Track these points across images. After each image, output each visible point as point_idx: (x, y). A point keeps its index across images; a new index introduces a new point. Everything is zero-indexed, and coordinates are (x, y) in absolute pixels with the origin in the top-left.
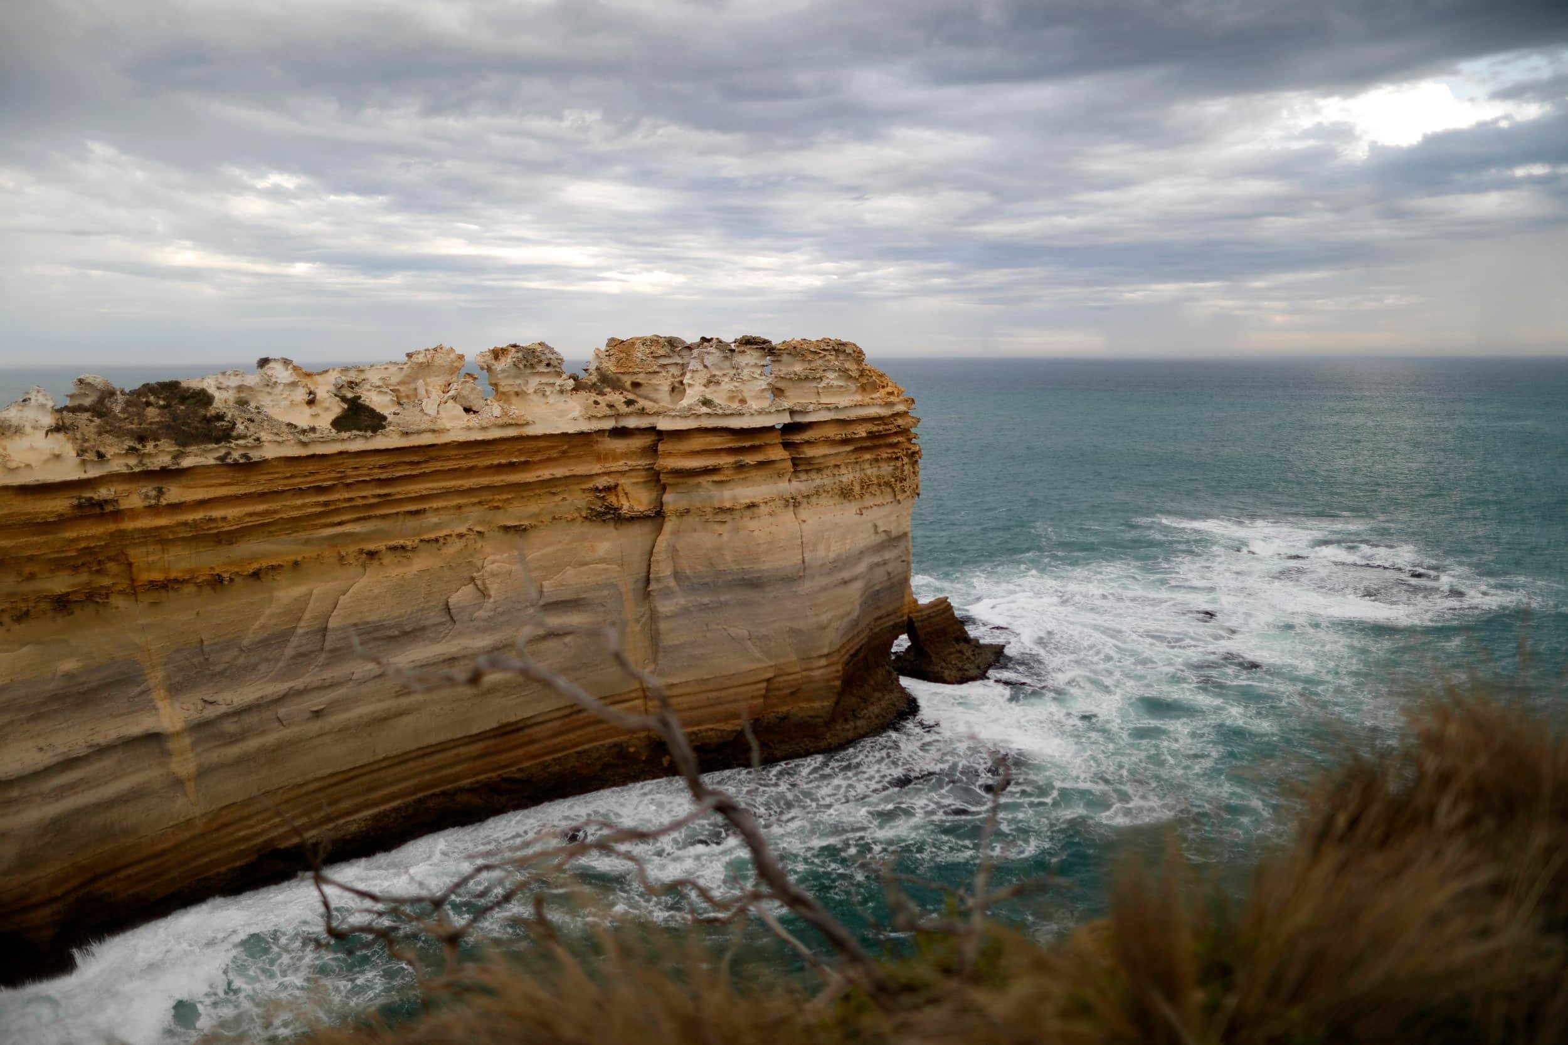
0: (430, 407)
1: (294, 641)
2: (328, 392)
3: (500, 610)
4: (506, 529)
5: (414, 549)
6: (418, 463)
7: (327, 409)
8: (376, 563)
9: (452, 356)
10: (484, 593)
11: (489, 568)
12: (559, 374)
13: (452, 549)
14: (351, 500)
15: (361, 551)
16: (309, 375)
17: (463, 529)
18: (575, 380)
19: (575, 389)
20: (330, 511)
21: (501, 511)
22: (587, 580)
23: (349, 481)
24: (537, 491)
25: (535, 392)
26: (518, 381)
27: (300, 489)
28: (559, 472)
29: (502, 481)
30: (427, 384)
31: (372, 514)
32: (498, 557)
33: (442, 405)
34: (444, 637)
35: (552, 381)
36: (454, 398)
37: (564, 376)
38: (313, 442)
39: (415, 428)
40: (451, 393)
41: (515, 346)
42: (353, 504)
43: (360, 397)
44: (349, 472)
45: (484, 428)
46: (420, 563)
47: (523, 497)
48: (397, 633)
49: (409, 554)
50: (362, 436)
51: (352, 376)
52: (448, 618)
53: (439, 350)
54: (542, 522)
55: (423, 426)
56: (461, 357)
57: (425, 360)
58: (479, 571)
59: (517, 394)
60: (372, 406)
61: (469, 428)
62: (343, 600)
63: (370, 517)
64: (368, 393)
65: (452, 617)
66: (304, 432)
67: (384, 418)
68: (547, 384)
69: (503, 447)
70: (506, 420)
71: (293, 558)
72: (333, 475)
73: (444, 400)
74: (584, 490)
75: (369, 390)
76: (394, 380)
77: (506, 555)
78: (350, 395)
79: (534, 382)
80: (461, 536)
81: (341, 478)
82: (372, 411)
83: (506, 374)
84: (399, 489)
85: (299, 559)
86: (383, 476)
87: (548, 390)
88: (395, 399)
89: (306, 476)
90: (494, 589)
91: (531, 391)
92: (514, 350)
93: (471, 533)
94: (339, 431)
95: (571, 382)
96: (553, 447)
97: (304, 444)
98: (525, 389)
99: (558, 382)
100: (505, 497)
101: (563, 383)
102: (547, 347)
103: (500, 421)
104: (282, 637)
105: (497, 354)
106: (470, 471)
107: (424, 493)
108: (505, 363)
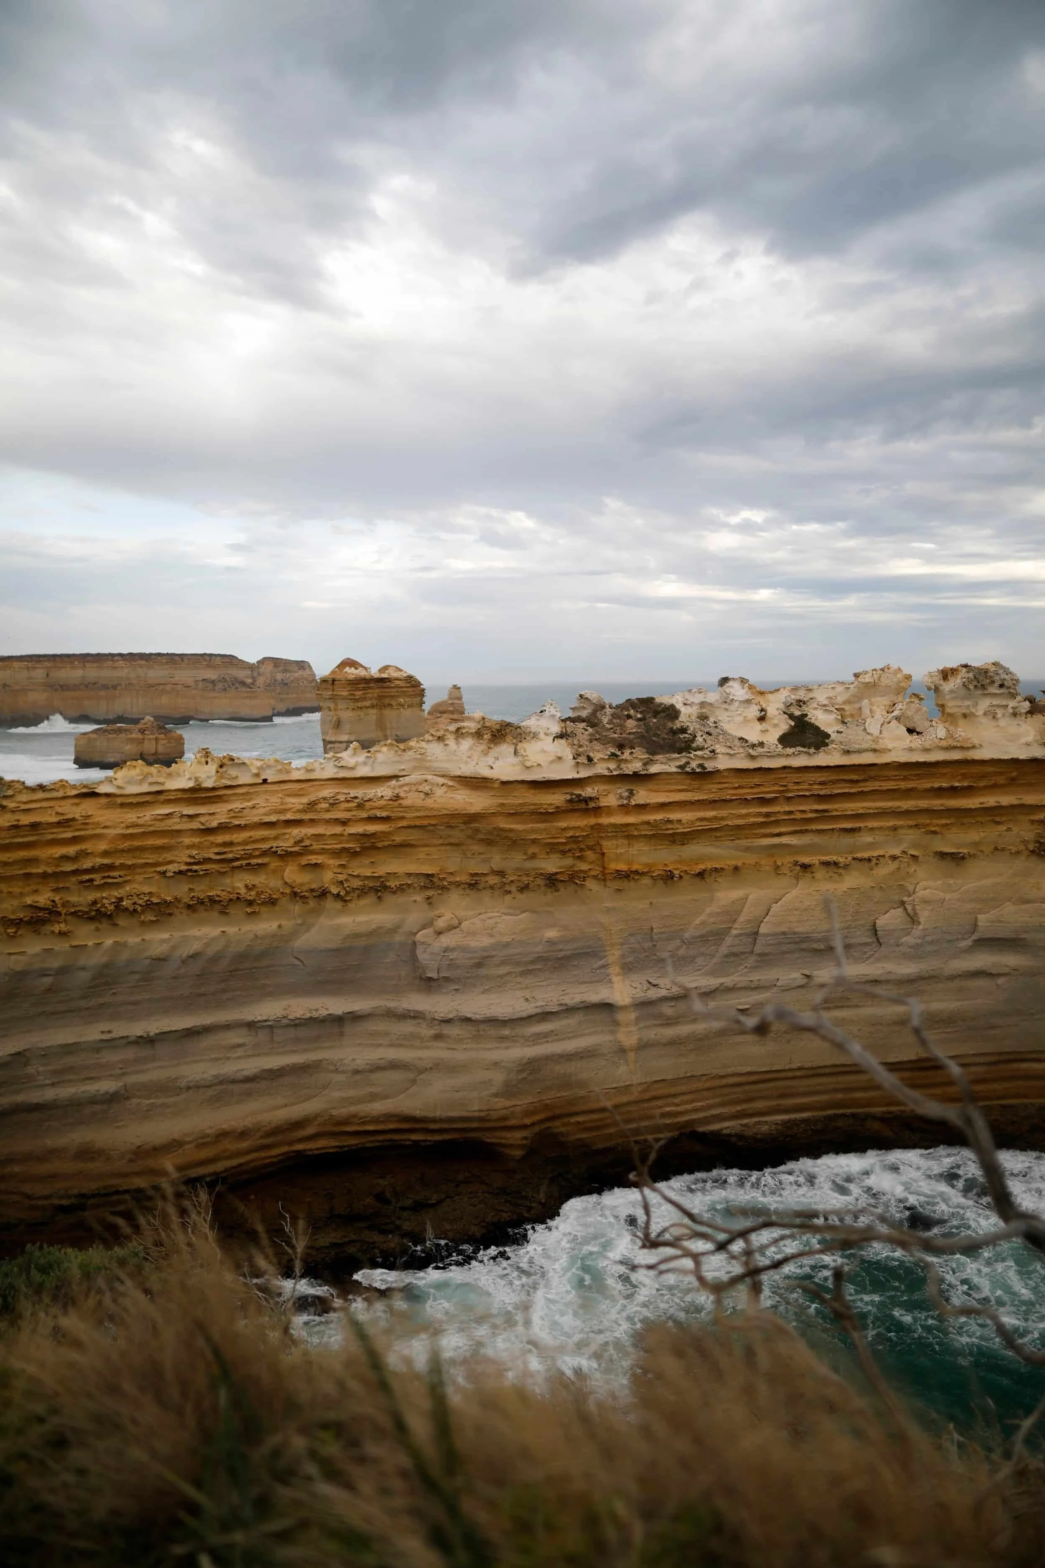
0: (873, 727)
1: (728, 941)
2: (778, 709)
3: (928, 939)
4: (942, 855)
5: (846, 867)
6: (857, 781)
7: (775, 726)
8: (808, 875)
9: (899, 676)
10: (913, 919)
11: (921, 893)
12: (1013, 696)
13: (885, 870)
14: (791, 812)
15: (796, 863)
16: (762, 693)
17: (897, 852)
18: (1031, 702)
19: (1031, 712)
20: (770, 821)
21: (939, 836)
22: (1028, 919)
23: (790, 795)
24: (980, 819)
25: (985, 714)
26: (967, 703)
27: (746, 799)
28: (1006, 800)
29: (942, 805)
30: (872, 704)
31: (808, 828)
32: (931, 883)
33: (886, 725)
34: (868, 959)
35: (1004, 703)
36: (898, 718)
37: (1019, 698)
38: (760, 756)
39: (857, 746)
40: (896, 713)
41: (966, 666)
42: (792, 817)
43: (806, 715)
44: (791, 786)
45: (926, 750)
46: (852, 880)
47: (963, 824)
48: (822, 947)
49: (840, 871)
50: (805, 752)
51: (801, 695)
52: (875, 940)
53: (886, 670)
54: (982, 851)
55: (865, 746)
56: (908, 677)
57: (872, 680)
58: (910, 896)
59: (965, 716)
60: (817, 724)
61: (911, 750)
62: (775, 908)
63: (807, 831)
64: (815, 712)
65: (878, 939)
66: (753, 746)
67: (828, 736)
68: (998, 706)
69: (945, 771)
70: (951, 742)
71: (734, 863)
72: (777, 788)
73: (888, 720)
74: (1032, 822)
75: (816, 708)
76: (840, 699)
77: (939, 882)
78: (797, 713)
79: (984, 704)
80: (894, 858)
81: (783, 791)
82: (817, 728)
83: (954, 695)
84: (836, 806)
85: (739, 865)
86: (822, 793)
87: (1000, 713)
88: (839, 717)
89: (752, 787)
90: (924, 915)
91: (980, 713)
92: (964, 670)
93: (904, 856)
94: (785, 747)
95: (1027, 704)
96: (1001, 774)
97: (753, 758)
98: (973, 710)
99: (1012, 704)
100: (944, 821)
101: (1017, 705)
102: (1002, 667)
103: (944, 744)
104: (719, 935)
105: (946, 674)
106: (908, 793)
107: (861, 811)
108: (954, 683)
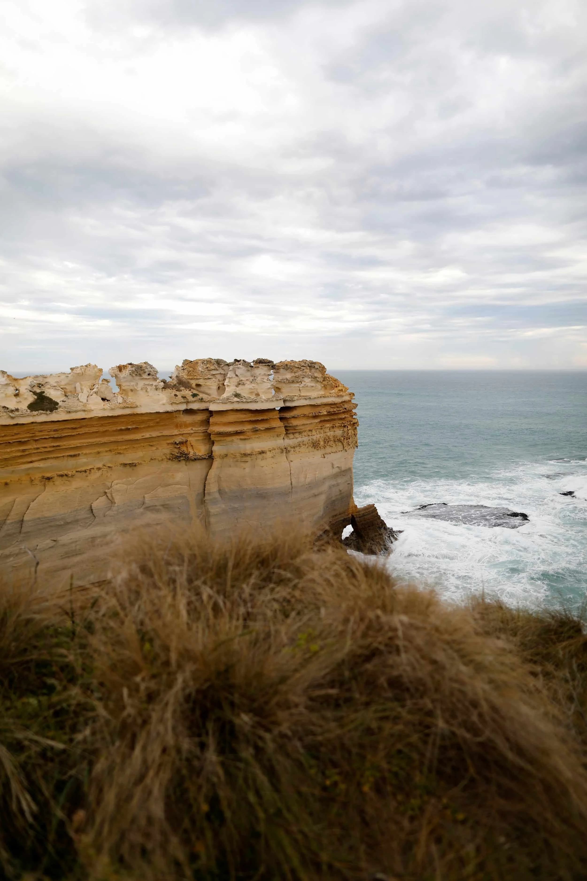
0: (83, 397)
1: (5, 527)
2: (26, 389)
3: (120, 510)
4: (125, 465)
5: (72, 476)
6: (75, 428)
7: (26, 399)
8: (51, 483)
9: (96, 369)
10: (112, 501)
11: (115, 487)
12: (155, 379)
13: (95, 475)
14: (38, 448)
15: (43, 477)
16: (16, 380)
17: (100, 465)
18: (164, 383)
19: (164, 388)
20: (25, 455)
21: (122, 455)
22: (170, 494)
23: (37, 438)
24: (142, 445)
25: (142, 389)
26: (132, 384)
27: (9, 443)
28: (155, 434)
29: (123, 439)
30: (81, 385)
31: (50, 456)
32: (119, 481)
33: (90, 397)
34: (89, 526)
35: (151, 383)
36: (96, 393)
37: (158, 381)
38: (17, 416)
39: (74, 409)
40: (95, 390)
41: (131, 364)
42: (39, 451)
43: (44, 392)
44: (37, 434)
45: (112, 409)
46: (77, 483)
47: (134, 448)
48: (62, 523)
49: (70, 479)
50: (45, 414)
51: (41, 381)
52: (92, 515)
53: (88, 366)
54: (145, 461)
55: (79, 408)
56: (101, 370)
57: (80, 372)
58: (109, 489)
59: (132, 390)
60: (51, 397)
61: (104, 409)
62: (32, 505)
63: (48, 458)
64: (49, 390)
65: (93, 514)
66: (12, 411)
67: (57, 404)
68: (148, 385)
69: (123, 420)
70: (125, 405)
71: (5, 481)
72: (28, 435)
73: (91, 394)
74: (168, 444)
75: (49, 388)
76: (63, 383)
77: (124, 480)
78: (38, 391)
79: (141, 384)
80: (99, 469)
81: (32, 437)
82: (51, 400)
83: (125, 380)
84: (65, 443)
85: (8, 481)
86: (56, 436)
87: (149, 388)
88: (63, 393)
89: (13, 436)
90: (118, 499)
91: (139, 389)
92: (130, 366)
93: (105, 467)
94: (32, 411)
95: (162, 384)
96: (152, 420)
97: (12, 418)
98: (136, 388)
99: (155, 383)
100: (124, 447)
101: (157, 384)
102: (149, 365)
103: (122, 405)
105: (120, 368)
106: (105, 433)
107: (79, 445)
108: (126, 373)
